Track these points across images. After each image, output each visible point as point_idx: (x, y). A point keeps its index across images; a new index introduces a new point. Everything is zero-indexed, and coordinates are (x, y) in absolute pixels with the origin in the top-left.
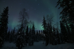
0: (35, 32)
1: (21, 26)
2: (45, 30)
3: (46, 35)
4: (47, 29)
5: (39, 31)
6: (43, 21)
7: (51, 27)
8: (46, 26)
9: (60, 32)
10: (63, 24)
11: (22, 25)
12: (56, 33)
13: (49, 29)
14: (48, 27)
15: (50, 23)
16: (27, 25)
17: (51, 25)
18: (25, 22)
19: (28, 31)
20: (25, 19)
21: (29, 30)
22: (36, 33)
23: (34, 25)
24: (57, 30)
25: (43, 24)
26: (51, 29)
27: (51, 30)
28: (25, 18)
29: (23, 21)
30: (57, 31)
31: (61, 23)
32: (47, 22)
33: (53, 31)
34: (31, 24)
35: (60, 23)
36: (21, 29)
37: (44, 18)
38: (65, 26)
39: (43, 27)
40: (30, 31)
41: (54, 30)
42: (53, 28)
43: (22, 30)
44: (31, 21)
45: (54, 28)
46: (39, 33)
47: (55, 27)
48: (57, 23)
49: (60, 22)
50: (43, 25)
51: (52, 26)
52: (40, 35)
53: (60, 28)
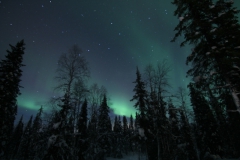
0: (109, 122)
1: (63, 104)
2: (142, 113)
3: (146, 133)
4: (150, 111)
5: (122, 120)
6: (135, 84)
7: (162, 106)
8: (147, 101)
9: (191, 120)
10: (199, 93)
11: (67, 98)
12: (180, 125)
13: (155, 112)
14: (152, 103)
15: (157, 90)
16: (82, 100)
17: (161, 98)
18: (76, 89)
19: (85, 119)
20: (75, 80)
21: (89, 117)
22: (113, 126)
23: (105, 100)
24: (182, 114)
25: (134, 93)
26: (162, 110)
27: (164, 113)
28: (77, 77)
29: (69, 85)
30: (183, 118)
31: (192, 89)
32: (148, 89)
33: (168, 115)
34: (96, 97)
35: (188, 90)
36: (62, 112)
37: (138, 73)
38: (207, 98)
39: (136, 106)
40: (93, 120)
41: (173, 115)
42: (167, 107)
43: (64, 117)
44: (96, 85)
45: (171, 106)
46: (122, 124)
47: (174, 104)
48: (181, 89)
49: (190, 86)
50: (135, 97)
51: (165, 100)
52: (127, 132)
53: (190, 107)
